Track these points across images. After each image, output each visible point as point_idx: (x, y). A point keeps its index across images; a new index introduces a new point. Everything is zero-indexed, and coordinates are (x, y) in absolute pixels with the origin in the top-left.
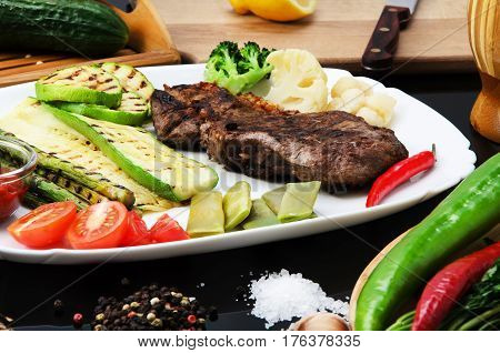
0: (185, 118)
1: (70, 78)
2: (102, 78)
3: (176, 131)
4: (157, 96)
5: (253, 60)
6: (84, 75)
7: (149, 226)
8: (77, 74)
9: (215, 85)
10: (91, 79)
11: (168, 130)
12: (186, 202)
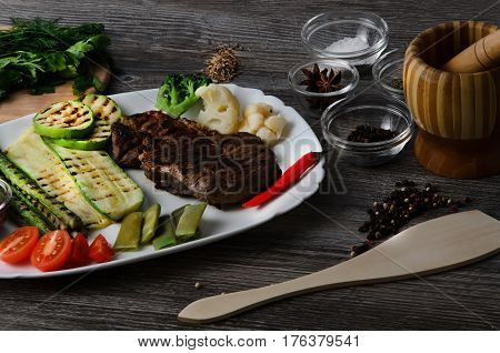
0: (131, 147)
1: (58, 112)
2: (81, 112)
3: (125, 157)
4: (117, 126)
5: (190, 89)
6: (69, 110)
7: (90, 244)
8: (64, 109)
9: (160, 112)
10: (73, 113)
11: (120, 156)
12: (119, 220)
